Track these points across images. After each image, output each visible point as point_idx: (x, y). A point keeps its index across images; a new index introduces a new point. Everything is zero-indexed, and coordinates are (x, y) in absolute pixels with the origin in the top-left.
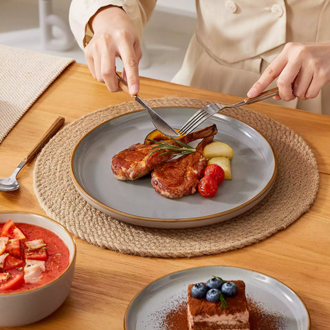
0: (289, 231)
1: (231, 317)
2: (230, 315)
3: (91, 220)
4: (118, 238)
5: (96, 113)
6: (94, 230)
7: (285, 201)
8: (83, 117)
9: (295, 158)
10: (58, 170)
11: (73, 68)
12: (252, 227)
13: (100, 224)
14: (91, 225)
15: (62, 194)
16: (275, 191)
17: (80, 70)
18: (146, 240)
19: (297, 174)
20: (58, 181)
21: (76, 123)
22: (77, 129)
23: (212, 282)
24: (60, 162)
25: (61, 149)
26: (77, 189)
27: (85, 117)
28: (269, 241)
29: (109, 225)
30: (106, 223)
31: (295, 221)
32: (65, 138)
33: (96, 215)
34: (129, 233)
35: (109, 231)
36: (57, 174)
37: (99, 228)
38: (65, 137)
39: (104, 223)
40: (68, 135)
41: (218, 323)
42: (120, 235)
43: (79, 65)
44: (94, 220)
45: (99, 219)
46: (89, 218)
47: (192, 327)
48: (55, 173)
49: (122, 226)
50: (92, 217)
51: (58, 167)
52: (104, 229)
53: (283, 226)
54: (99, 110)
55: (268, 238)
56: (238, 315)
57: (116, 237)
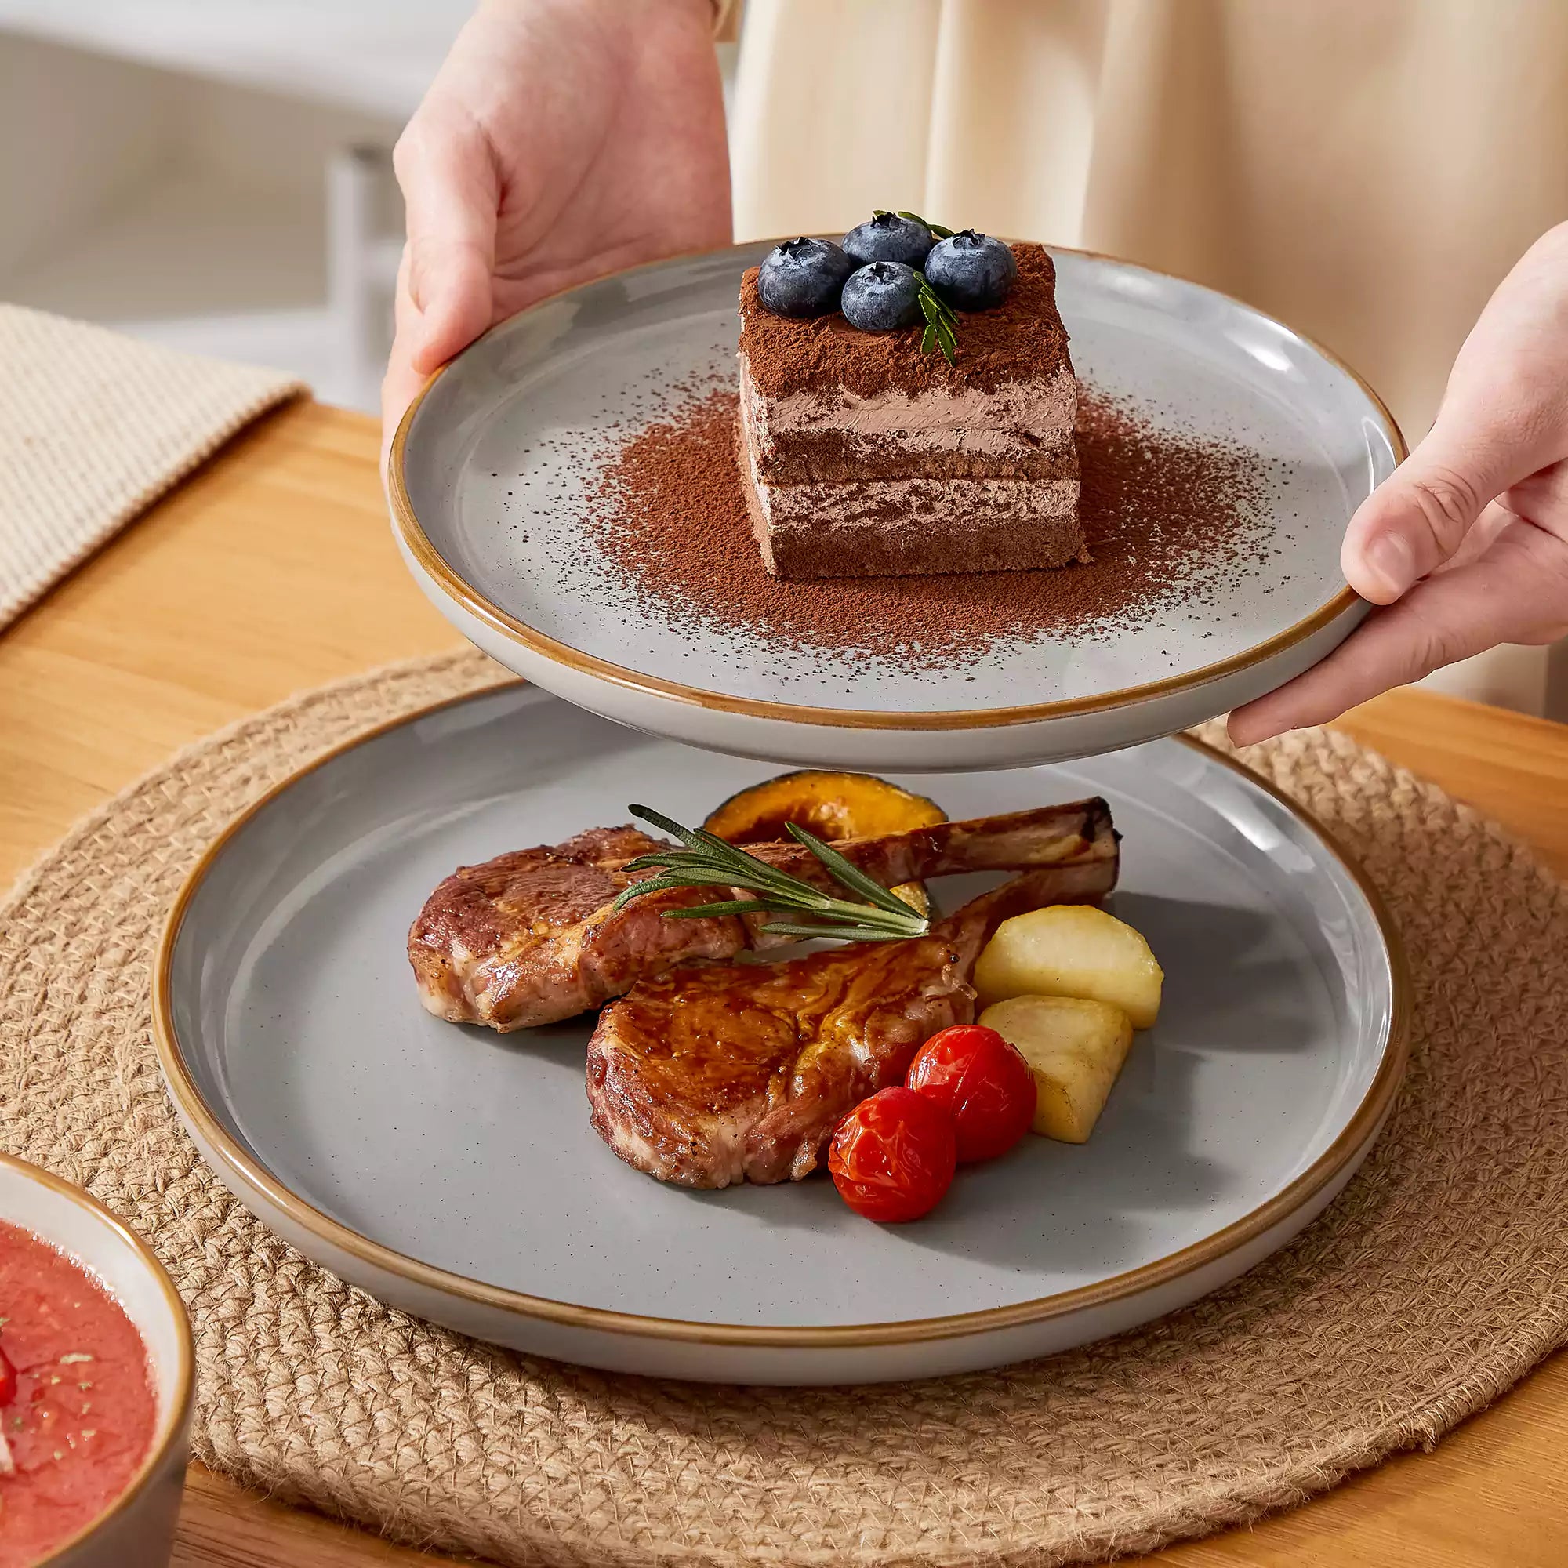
0: (1455, 1456)
1: (976, 402)
2: (973, 394)
3: (240, 1320)
4: (385, 1443)
5: (374, 683)
6: (242, 1382)
7: (1446, 1270)
8: (293, 700)
9: (1528, 1007)
10: (93, 1004)
11: (288, 430)
12: (1225, 1418)
13: (288, 1348)
14: (233, 1349)
15: (90, 1149)
16: (1386, 1201)
17: (328, 438)
18: (555, 1466)
19: (1532, 1104)
20: (78, 1070)
21: (245, 734)
22: (243, 769)
23: (871, 234)
24: (113, 955)
25: (131, 879)
26: (185, 1121)
27: (310, 703)
28: (1322, 1514)
29: (346, 1362)
30: (327, 1341)
31: (1500, 1399)
32: (171, 818)
33: (272, 1291)
34: (457, 1414)
35: (336, 1394)
36: (83, 1029)
37: (278, 1373)
38: (168, 807)
39: (311, 1342)
40: (190, 802)
41: (907, 444)
42: (400, 1429)
43: (325, 415)
44: (258, 1319)
45: (289, 1315)
46: (228, 1309)
47: (765, 464)
48: (68, 1022)
49: (424, 1370)
50: (246, 1302)
51: (97, 986)
52: (305, 1384)
53: (1421, 1423)
54: (398, 665)
55: (1318, 1494)
56: (1016, 392)
57: (372, 1435)
